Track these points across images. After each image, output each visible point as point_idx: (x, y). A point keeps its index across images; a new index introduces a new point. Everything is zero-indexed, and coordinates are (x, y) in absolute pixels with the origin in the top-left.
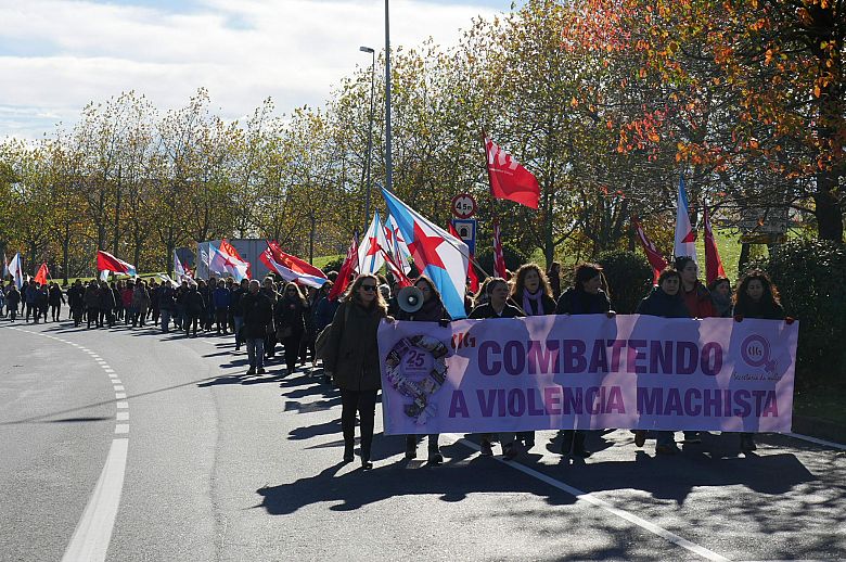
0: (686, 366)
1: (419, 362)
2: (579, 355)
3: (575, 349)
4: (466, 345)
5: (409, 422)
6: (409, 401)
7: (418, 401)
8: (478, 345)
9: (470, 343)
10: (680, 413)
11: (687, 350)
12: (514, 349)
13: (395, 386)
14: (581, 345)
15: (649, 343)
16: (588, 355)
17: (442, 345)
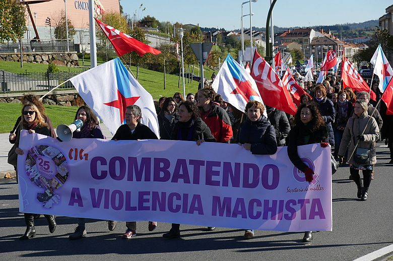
0: (251, 181)
1: (46, 167)
2: (165, 170)
3: (162, 165)
4: (82, 158)
5: (40, 205)
6: (41, 190)
7: (48, 192)
8: (90, 159)
9: (84, 157)
10: (244, 217)
11: (251, 170)
12: (118, 163)
13: (32, 180)
14: (167, 163)
15: (222, 165)
16: (171, 170)
17: (61, 155)
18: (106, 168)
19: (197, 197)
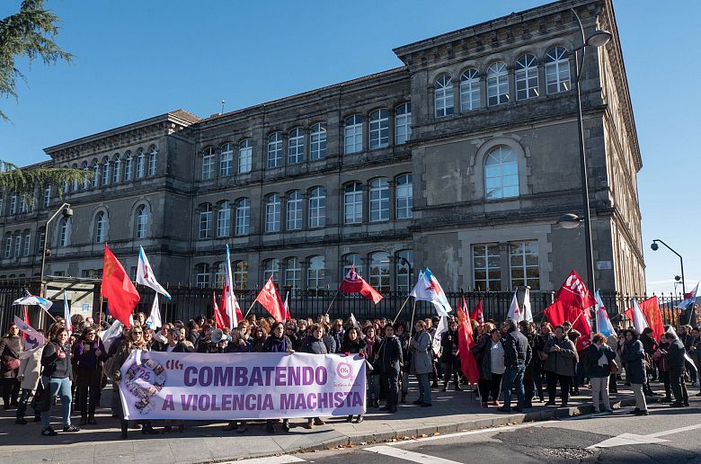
0: (308, 380)
1: (146, 377)
2: (244, 376)
3: (241, 372)
4: (177, 368)
6: (138, 399)
7: (144, 400)
8: (185, 368)
9: (179, 367)
10: (305, 408)
11: (308, 371)
12: (206, 371)
13: (131, 391)
14: (245, 370)
15: (287, 368)
16: (249, 376)
18: (197, 376)
19: (268, 396)
